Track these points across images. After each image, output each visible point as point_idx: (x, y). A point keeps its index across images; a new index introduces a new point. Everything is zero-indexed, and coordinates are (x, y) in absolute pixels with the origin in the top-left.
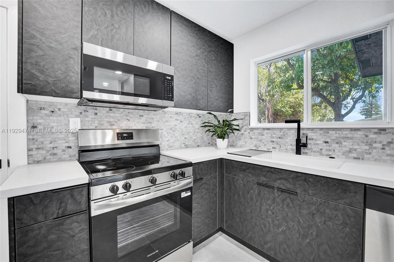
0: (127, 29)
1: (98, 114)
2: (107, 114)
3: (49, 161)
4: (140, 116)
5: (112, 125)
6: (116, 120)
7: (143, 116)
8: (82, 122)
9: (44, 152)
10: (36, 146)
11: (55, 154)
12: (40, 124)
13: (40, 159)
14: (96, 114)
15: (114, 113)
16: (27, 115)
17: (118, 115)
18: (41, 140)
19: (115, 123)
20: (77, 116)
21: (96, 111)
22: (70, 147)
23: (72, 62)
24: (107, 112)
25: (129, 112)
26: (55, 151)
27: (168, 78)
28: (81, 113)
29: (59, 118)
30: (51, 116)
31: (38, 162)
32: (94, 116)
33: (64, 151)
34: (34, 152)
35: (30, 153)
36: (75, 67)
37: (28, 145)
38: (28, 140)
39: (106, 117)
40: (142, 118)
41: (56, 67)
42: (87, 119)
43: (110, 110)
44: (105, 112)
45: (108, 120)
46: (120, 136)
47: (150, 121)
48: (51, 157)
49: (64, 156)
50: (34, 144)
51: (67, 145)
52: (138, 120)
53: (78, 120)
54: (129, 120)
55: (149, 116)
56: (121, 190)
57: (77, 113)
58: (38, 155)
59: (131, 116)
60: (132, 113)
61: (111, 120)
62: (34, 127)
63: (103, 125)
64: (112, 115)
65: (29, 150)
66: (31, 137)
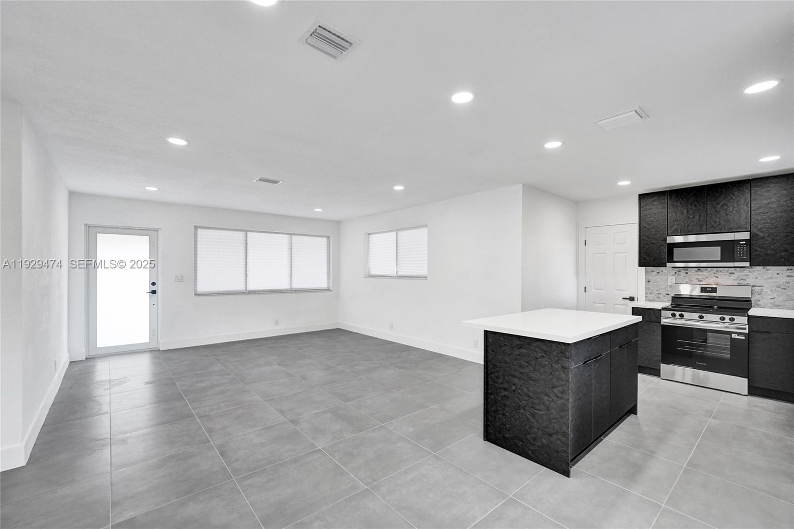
0: (700, 216)
1: (689, 273)
2: (696, 273)
3: (656, 301)
4: (730, 273)
5: (700, 281)
6: (704, 278)
7: (734, 273)
8: (676, 278)
9: (653, 295)
10: (649, 292)
11: (659, 298)
12: (652, 280)
13: (652, 299)
14: (687, 273)
15: (702, 271)
16: (646, 275)
17: (706, 273)
18: (652, 289)
19: (702, 279)
20: (673, 275)
21: (687, 271)
22: (668, 295)
23: (663, 247)
24: (696, 271)
25: (717, 271)
26: (659, 296)
27: (741, 243)
28: (676, 273)
29: (663, 276)
30: (657, 275)
31: (650, 301)
32: (685, 275)
33: (664, 296)
34: (648, 295)
35: (647, 295)
36: (665, 250)
37: (646, 291)
38: (646, 288)
39: (695, 275)
40: (733, 275)
41: (655, 252)
42: (680, 277)
43: (698, 270)
44: (694, 271)
45: (696, 277)
46: (703, 290)
47: (744, 278)
48: (656, 299)
49: (664, 300)
50: (648, 290)
51: (666, 293)
52: (728, 277)
53: (674, 277)
54: (717, 277)
55: (742, 274)
56: (678, 316)
57: (673, 273)
58: (651, 297)
59: (720, 273)
60: (720, 271)
61: (700, 277)
62: (649, 282)
63: (692, 281)
64: (701, 273)
65: (646, 294)
66: (647, 287)
